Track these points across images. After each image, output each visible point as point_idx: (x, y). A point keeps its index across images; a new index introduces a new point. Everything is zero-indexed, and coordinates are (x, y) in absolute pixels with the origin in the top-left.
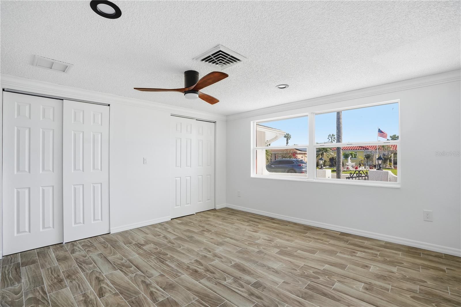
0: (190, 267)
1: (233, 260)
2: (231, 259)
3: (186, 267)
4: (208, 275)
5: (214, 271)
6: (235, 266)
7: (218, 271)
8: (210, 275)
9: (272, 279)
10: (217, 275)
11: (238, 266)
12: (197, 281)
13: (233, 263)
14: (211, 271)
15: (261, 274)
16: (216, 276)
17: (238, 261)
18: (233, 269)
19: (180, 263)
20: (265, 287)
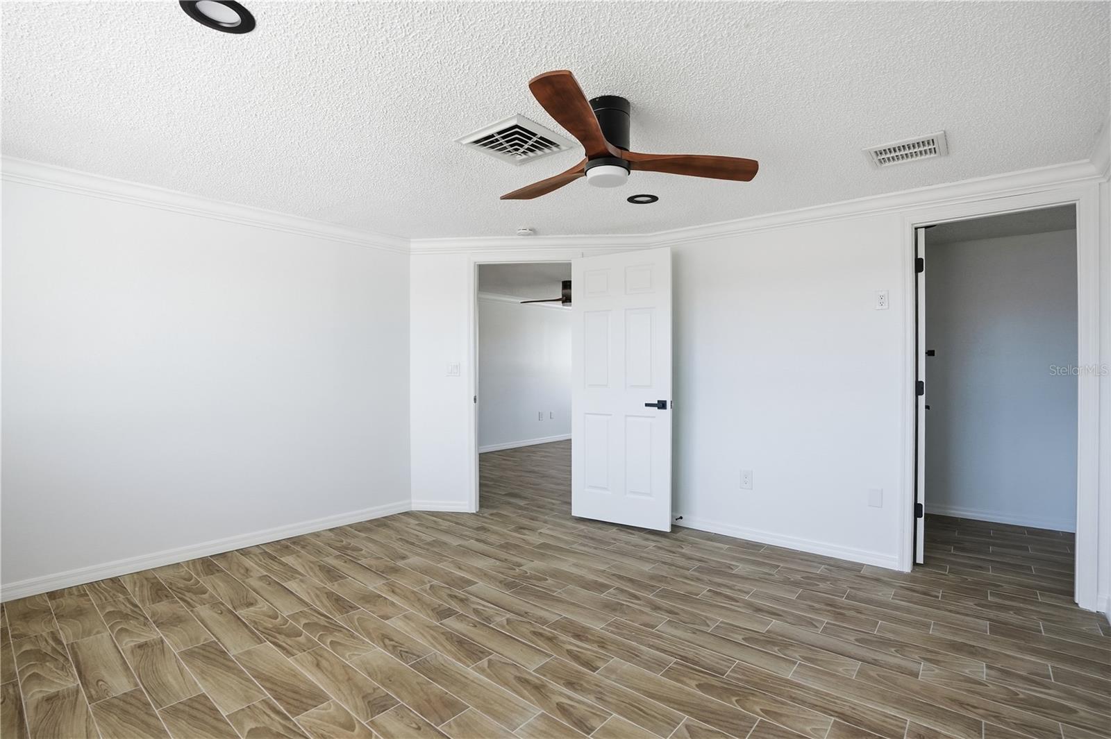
0: (599, 646)
1: (482, 671)
2: (488, 676)
3: (609, 647)
4: (547, 630)
5: (534, 638)
6: (482, 653)
7: (524, 637)
8: (543, 629)
9: (408, 623)
10: (526, 629)
11: (474, 653)
12: (565, 618)
13: (484, 662)
14: (542, 639)
15: (426, 634)
16: (528, 626)
17: (470, 671)
18: (489, 645)
19: (633, 658)
20: (432, 610)
